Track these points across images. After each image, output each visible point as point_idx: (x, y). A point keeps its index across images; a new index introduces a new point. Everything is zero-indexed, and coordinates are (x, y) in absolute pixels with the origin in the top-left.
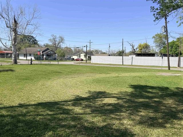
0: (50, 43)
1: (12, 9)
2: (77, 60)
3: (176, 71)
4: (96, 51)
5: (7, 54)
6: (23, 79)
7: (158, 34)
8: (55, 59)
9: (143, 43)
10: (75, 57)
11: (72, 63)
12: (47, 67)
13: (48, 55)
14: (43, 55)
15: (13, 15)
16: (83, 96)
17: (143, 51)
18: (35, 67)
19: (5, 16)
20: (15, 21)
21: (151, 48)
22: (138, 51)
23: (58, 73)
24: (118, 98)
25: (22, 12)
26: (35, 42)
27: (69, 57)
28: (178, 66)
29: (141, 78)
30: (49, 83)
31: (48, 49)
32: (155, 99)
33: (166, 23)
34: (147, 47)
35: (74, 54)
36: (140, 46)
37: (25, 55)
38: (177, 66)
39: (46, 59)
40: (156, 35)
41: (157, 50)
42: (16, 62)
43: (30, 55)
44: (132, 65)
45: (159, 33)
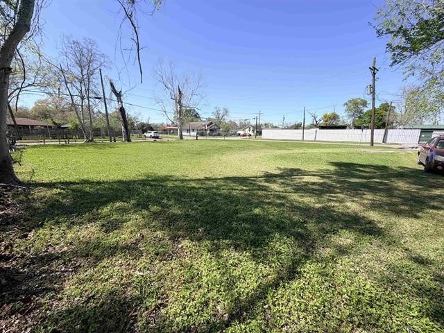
0: (213, 117)
1: (176, 77)
2: (244, 135)
3: (381, 147)
4: (266, 124)
5: (170, 130)
6: (197, 154)
7: (353, 100)
8: (219, 135)
9: (329, 112)
10: (241, 132)
11: (239, 138)
12: (216, 143)
13: (211, 130)
14: (206, 130)
15: (177, 84)
16: (273, 173)
17: (329, 123)
18: (202, 143)
19: (170, 86)
20: (180, 92)
21: (341, 119)
22: (322, 122)
23: (230, 149)
24: (323, 177)
25: (186, 80)
26: (197, 116)
27: (234, 132)
28: (383, 142)
29: (338, 154)
30: (224, 158)
31: (212, 123)
32: (376, 180)
33: (374, 80)
34: (335, 117)
35: (240, 129)
36: (325, 117)
37: (188, 131)
38: (381, 142)
39: (210, 135)
40: (350, 101)
41: (349, 121)
42: (181, 138)
43: (193, 130)
44: (315, 141)
45: (354, 98)
